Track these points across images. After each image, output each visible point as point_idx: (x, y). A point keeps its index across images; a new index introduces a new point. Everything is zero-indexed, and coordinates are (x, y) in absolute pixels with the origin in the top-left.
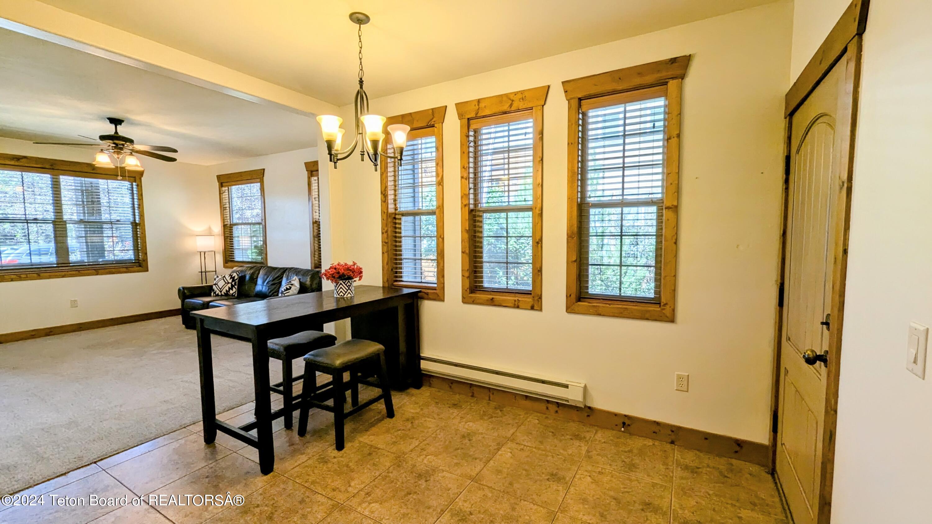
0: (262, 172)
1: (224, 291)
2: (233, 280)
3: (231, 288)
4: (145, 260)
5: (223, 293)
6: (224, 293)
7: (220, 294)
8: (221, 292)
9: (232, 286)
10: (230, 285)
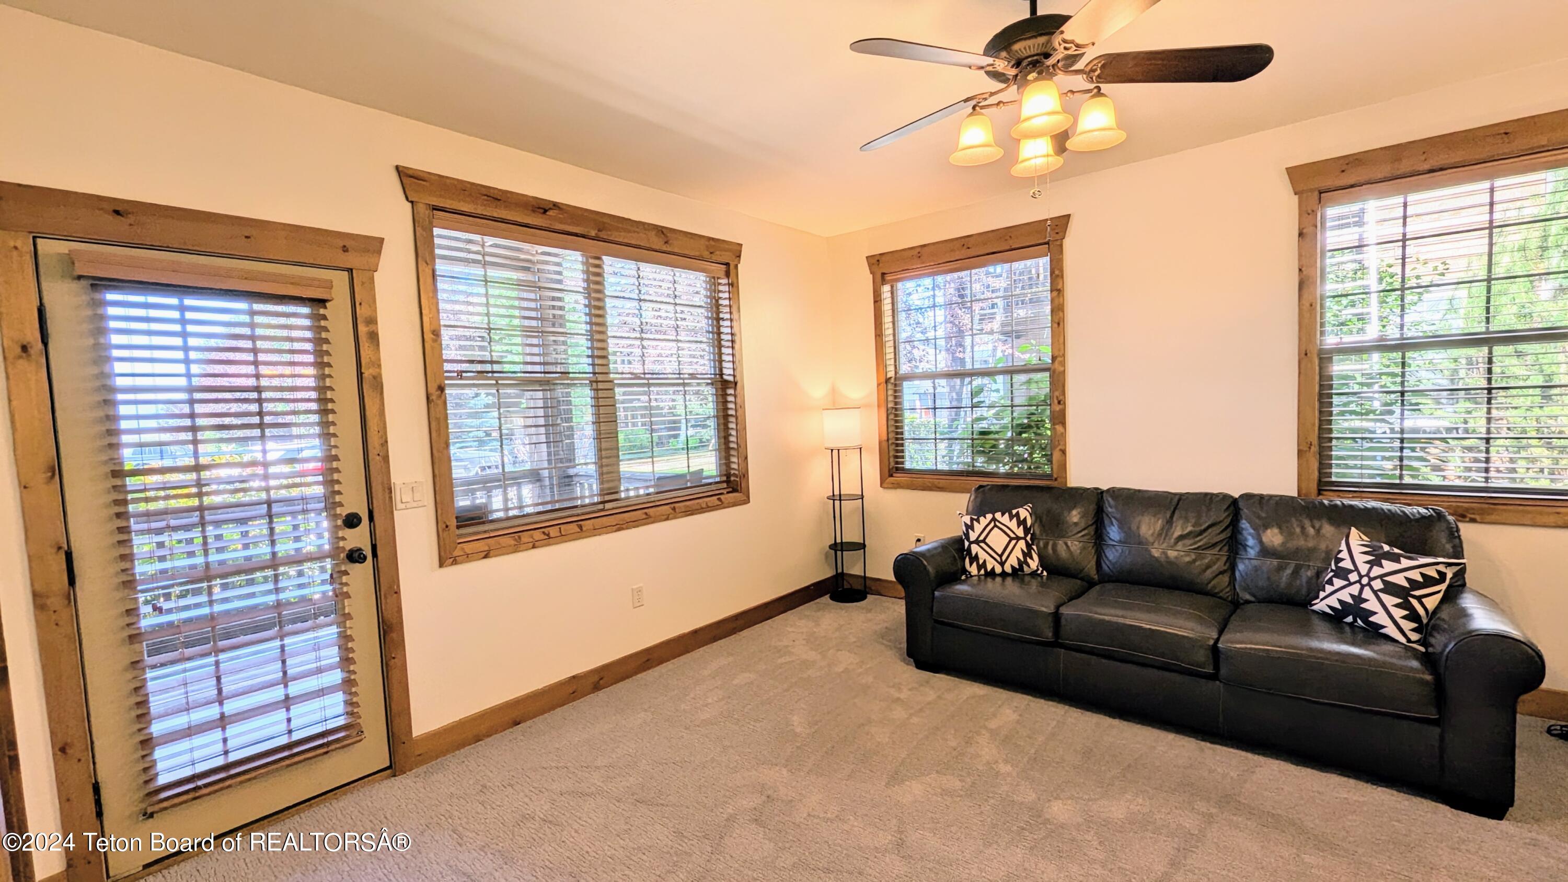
0: (1062, 223)
1: (1013, 561)
2: (1027, 531)
3: (1027, 554)
4: (745, 475)
5: (1008, 569)
6: (1012, 567)
7: (998, 570)
8: (1002, 564)
9: (1029, 546)
10: (1022, 544)
